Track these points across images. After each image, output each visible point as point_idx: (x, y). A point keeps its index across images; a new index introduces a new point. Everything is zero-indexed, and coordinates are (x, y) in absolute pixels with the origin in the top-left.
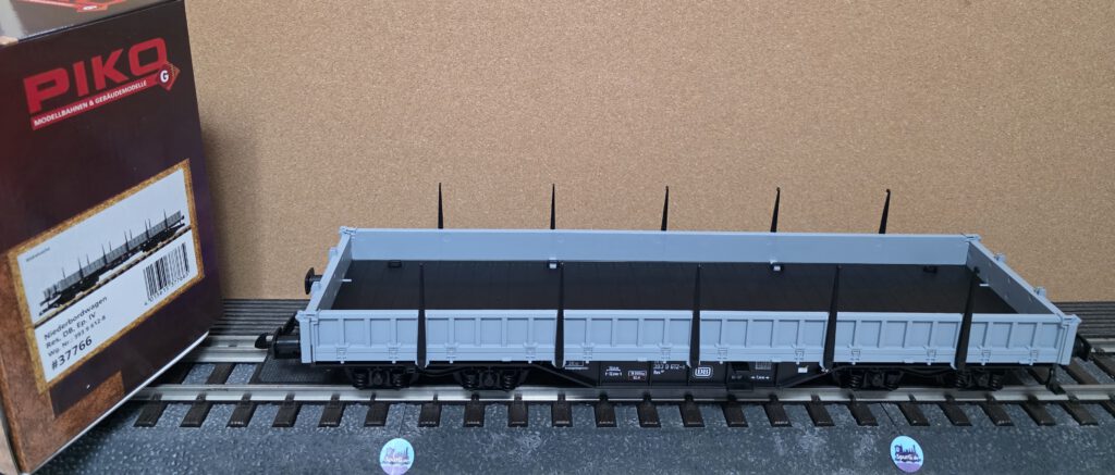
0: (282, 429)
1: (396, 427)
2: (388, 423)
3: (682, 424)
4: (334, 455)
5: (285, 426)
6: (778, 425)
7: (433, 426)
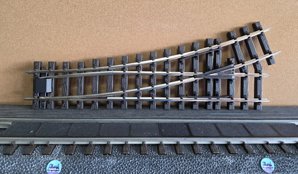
0: (7, 156)
1: (56, 155)
2: (53, 153)
3: (175, 153)
4: (27, 167)
5: (9, 155)
6: (215, 154)
7: (72, 155)
